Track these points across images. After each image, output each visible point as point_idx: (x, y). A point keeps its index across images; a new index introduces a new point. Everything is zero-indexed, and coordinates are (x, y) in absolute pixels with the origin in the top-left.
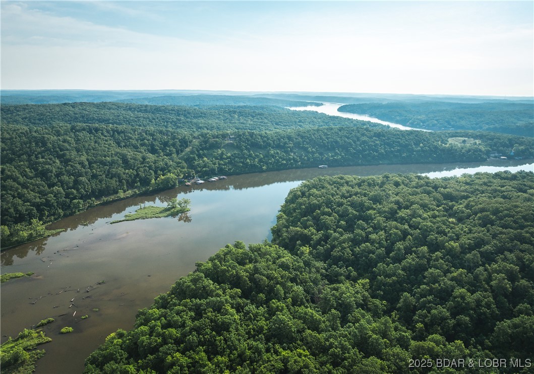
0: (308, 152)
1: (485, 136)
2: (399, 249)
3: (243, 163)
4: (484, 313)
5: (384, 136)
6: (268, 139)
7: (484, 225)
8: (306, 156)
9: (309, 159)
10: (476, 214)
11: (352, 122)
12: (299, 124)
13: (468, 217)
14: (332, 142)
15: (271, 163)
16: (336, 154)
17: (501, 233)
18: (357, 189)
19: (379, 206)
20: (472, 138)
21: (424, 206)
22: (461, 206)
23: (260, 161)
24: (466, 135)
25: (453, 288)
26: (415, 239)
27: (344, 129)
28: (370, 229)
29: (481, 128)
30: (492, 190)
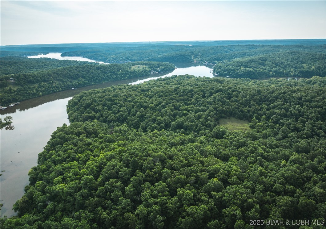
0: (63, 82)
1: (147, 64)
2: (133, 111)
3: (26, 93)
4: (167, 122)
5: (101, 68)
6: (37, 77)
7: (160, 97)
8: (63, 84)
9: (65, 86)
10: (156, 94)
11: (78, 63)
12: (45, 66)
13: (153, 96)
14: (75, 75)
15: (44, 91)
16: (79, 81)
17: (166, 98)
18: (104, 94)
19: (118, 98)
20: (142, 65)
21: (136, 95)
22: (149, 93)
23: (37, 91)
24: (139, 64)
25: (156, 118)
26: (137, 107)
27: (79, 67)
28: (119, 107)
29: (143, 60)
30: (158, 85)
